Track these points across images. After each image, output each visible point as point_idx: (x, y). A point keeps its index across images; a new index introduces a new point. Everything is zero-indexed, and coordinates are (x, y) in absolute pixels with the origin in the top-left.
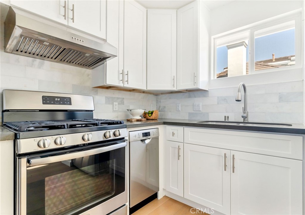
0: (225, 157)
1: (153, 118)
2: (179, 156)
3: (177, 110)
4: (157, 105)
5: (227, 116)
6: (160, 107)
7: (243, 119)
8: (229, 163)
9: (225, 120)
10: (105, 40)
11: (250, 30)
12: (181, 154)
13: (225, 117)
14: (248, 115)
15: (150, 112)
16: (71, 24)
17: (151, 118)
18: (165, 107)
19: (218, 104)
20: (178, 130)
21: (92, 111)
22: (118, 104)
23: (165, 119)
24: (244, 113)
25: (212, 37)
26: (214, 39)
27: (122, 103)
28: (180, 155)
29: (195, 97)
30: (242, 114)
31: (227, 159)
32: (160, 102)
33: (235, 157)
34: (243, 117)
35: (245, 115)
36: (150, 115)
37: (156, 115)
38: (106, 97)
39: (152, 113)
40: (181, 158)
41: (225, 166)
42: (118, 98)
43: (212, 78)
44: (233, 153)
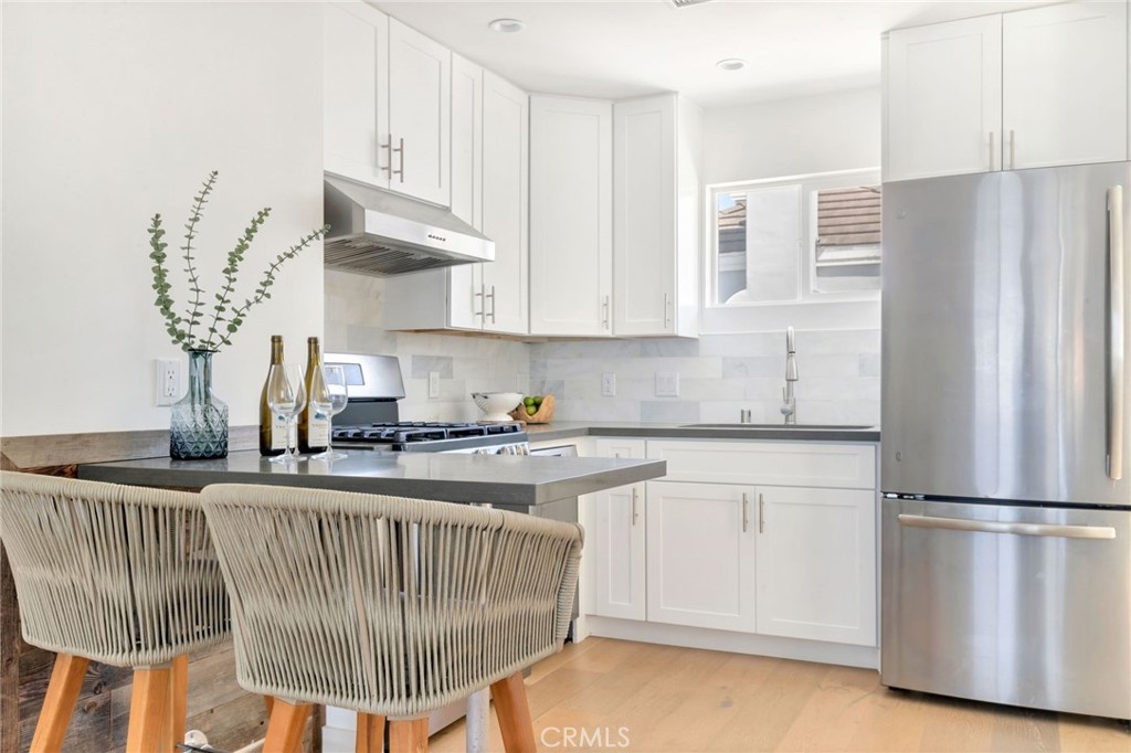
0: (745, 502)
1: (541, 421)
2: (635, 515)
3: (606, 393)
4: (531, 378)
5: (746, 410)
6: (543, 383)
7: (784, 416)
8: (753, 516)
9: (742, 421)
10: (448, 210)
11: (800, 186)
12: (640, 510)
13: (742, 412)
14: (794, 406)
15: (531, 402)
16: (395, 185)
17: (536, 417)
18: (563, 383)
19: (724, 376)
20: (629, 449)
21: (394, 400)
22: (441, 377)
23: (562, 422)
24: (787, 402)
25: (708, 188)
26: (712, 189)
27: (448, 373)
28: (637, 512)
29: (661, 356)
30: (782, 405)
31: (748, 507)
32: (545, 366)
33: (764, 500)
34: (783, 412)
35: (788, 407)
36: (532, 409)
37: (550, 408)
38: (414, 356)
39: (537, 405)
40: (641, 519)
41: (745, 522)
42: (439, 358)
43: (708, 304)
44: (760, 490)
